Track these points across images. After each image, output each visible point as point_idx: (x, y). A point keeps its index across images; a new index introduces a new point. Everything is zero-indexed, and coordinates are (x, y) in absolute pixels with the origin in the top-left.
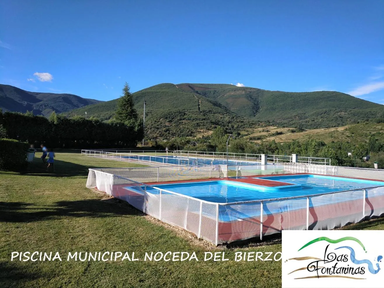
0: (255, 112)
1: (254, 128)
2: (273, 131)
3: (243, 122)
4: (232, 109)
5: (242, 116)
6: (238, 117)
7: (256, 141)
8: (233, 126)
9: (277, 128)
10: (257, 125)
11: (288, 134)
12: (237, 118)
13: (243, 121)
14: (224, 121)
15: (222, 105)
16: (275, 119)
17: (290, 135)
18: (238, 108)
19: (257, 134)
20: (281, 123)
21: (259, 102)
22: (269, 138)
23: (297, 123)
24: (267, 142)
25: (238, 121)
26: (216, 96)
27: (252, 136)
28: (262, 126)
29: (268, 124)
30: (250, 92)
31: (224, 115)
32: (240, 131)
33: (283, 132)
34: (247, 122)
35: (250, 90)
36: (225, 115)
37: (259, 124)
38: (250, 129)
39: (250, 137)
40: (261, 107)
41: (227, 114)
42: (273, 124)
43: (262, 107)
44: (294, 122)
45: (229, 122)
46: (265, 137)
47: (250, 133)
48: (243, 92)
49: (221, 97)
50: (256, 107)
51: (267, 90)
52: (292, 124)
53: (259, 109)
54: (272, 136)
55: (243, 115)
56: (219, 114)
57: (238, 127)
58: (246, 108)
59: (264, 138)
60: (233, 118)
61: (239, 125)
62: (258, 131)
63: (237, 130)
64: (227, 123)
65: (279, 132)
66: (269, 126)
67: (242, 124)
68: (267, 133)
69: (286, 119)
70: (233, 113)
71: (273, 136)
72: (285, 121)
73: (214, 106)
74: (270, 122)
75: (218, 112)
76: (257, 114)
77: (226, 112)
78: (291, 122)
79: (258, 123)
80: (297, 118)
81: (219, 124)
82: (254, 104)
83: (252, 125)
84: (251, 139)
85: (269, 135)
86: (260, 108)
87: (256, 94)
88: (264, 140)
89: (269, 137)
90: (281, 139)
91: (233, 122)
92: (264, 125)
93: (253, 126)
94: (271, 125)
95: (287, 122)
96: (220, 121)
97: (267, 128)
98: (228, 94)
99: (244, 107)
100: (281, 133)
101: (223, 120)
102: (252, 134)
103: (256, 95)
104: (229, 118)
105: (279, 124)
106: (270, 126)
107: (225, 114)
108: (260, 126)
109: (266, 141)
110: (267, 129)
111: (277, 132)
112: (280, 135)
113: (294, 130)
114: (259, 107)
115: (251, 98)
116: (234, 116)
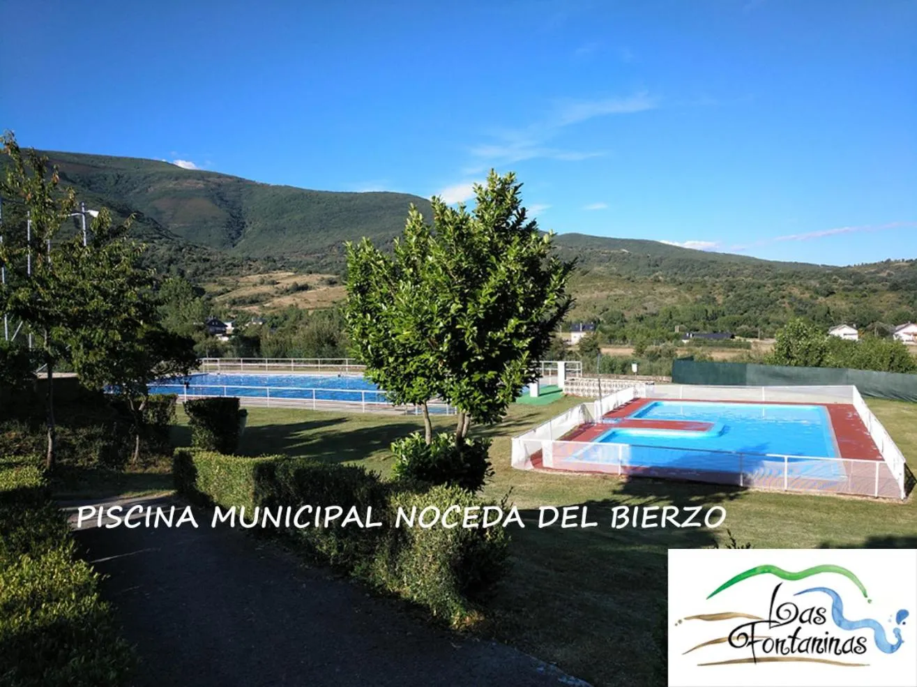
0: (234, 235)
1: (239, 275)
2: (286, 281)
3: (208, 260)
4: (174, 226)
5: (202, 244)
6: (193, 249)
7: (246, 309)
8: (183, 271)
9: (293, 275)
10: (244, 268)
11: (321, 290)
12: (190, 250)
13: (208, 257)
14: (154, 258)
15: (145, 216)
16: (284, 253)
17: (325, 290)
18: (188, 225)
19: (246, 290)
20: (301, 262)
21: (243, 209)
22: (279, 300)
23: (336, 262)
24: (274, 308)
25: (195, 257)
26: (124, 191)
27: (235, 295)
28: (257, 271)
29: (271, 266)
30: (219, 185)
31: (153, 242)
32: (202, 284)
33: (309, 285)
34: (220, 261)
35: (217, 180)
36: (156, 241)
37: (250, 265)
38: (227, 278)
39: (230, 298)
40: (247, 224)
41: (161, 238)
42: (283, 266)
43: (251, 223)
44: (331, 261)
45: (171, 261)
46: (269, 297)
47: (229, 289)
48: (198, 183)
49: (138, 193)
50: (236, 224)
51: (261, 182)
52: (326, 265)
53: (243, 227)
54: (285, 295)
55: (205, 242)
56: (140, 240)
57: (195, 274)
58: (210, 224)
59: (267, 300)
60: (181, 249)
61: (198, 269)
62: (251, 284)
63: (194, 280)
64: (166, 262)
65: (299, 285)
66: (275, 270)
67: (207, 266)
68: (272, 286)
69: (311, 254)
70: (177, 236)
71: (288, 295)
72: (310, 259)
73: (122, 217)
74: (275, 261)
75: (135, 234)
76: (240, 241)
77: (159, 234)
78: (322, 261)
79: (248, 263)
80: (335, 250)
81: (143, 265)
82: (232, 215)
83: (232, 267)
84: (234, 303)
85: (276, 293)
86: (247, 226)
87: (234, 191)
88: (268, 305)
89: (279, 297)
90: (305, 300)
91: (182, 262)
92: (262, 268)
93: (236, 270)
94: (280, 269)
95: (313, 260)
96: (143, 259)
97: (271, 274)
98: (158, 186)
99: (205, 222)
100: (305, 288)
101: (153, 256)
102: (234, 291)
103: (233, 193)
104: (170, 250)
105: (294, 264)
106: (277, 271)
107: (155, 238)
108: (252, 271)
109: (272, 306)
110: (271, 277)
111: (296, 284)
112: (304, 292)
113: (333, 279)
114: (244, 223)
115: (222, 200)
116: (181, 244)
